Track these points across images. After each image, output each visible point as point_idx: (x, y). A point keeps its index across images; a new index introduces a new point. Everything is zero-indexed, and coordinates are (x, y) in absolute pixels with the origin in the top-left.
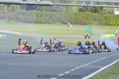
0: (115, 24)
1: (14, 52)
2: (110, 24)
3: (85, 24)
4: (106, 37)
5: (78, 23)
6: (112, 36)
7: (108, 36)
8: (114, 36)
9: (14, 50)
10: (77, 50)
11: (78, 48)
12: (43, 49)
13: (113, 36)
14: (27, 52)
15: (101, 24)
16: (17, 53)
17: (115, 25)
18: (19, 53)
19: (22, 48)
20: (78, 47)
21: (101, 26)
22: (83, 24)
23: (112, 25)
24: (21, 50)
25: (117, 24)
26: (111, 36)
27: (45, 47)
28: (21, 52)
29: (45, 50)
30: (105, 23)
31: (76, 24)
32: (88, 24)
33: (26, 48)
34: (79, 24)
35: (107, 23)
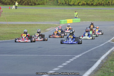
0: (78, 3)
1: (17, 41)
2: (71, 3)
3: (35, 4)
4: (68, 22)
5: (24, 3)
6: (76, 21)
7: (69, 21)
8: (80, 21)
9: (16, 39)
10: (70, 40)
11: (70, 38)
12: (37, 38)
13: (78, 21)
14: (29, 41)
15: (59, 4)
16: (19, 42)
17: (78, 5)
18: (22, 42)
19: (24, 38)
20: (71, 36)
21: (58, 7)
22: (31, 5)
23: (74, 5)
24: (23, 39)
25: (82, 3)
26: (74, 22)
27: (39, 36)
28: (24, 41)
29: (39, 39)
30: (64, 2)
31: (22, 5)
32: (39, 4)
33: (27, 37)
34: (25, 5)
35: (67, 2)
